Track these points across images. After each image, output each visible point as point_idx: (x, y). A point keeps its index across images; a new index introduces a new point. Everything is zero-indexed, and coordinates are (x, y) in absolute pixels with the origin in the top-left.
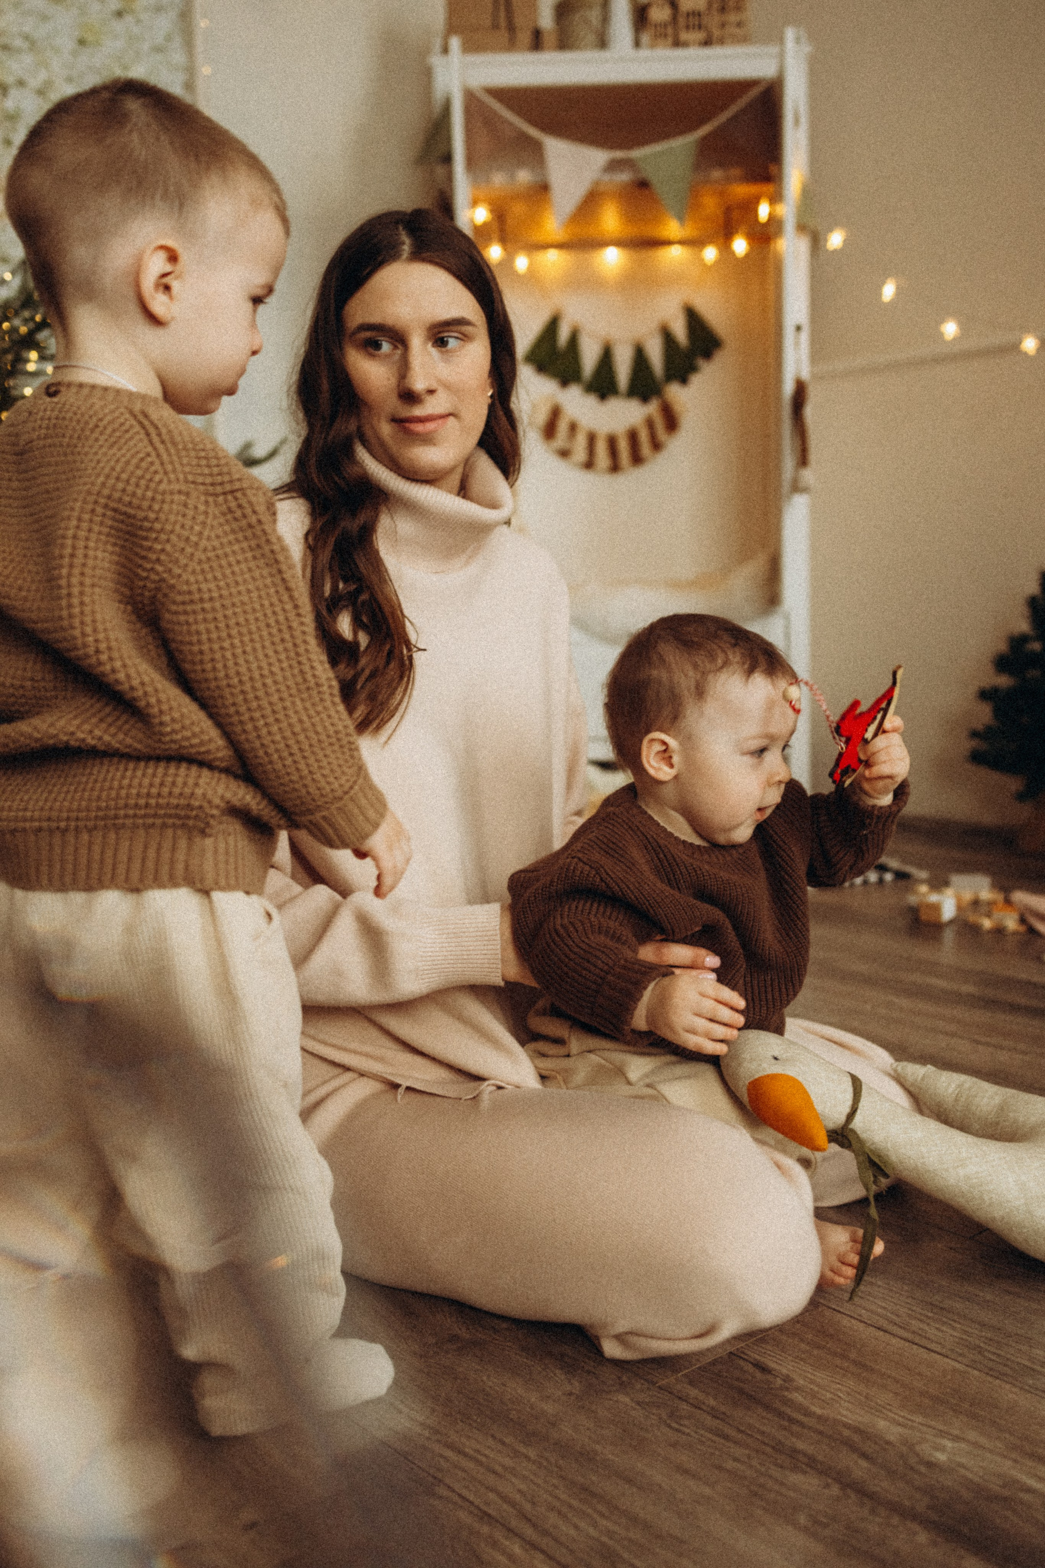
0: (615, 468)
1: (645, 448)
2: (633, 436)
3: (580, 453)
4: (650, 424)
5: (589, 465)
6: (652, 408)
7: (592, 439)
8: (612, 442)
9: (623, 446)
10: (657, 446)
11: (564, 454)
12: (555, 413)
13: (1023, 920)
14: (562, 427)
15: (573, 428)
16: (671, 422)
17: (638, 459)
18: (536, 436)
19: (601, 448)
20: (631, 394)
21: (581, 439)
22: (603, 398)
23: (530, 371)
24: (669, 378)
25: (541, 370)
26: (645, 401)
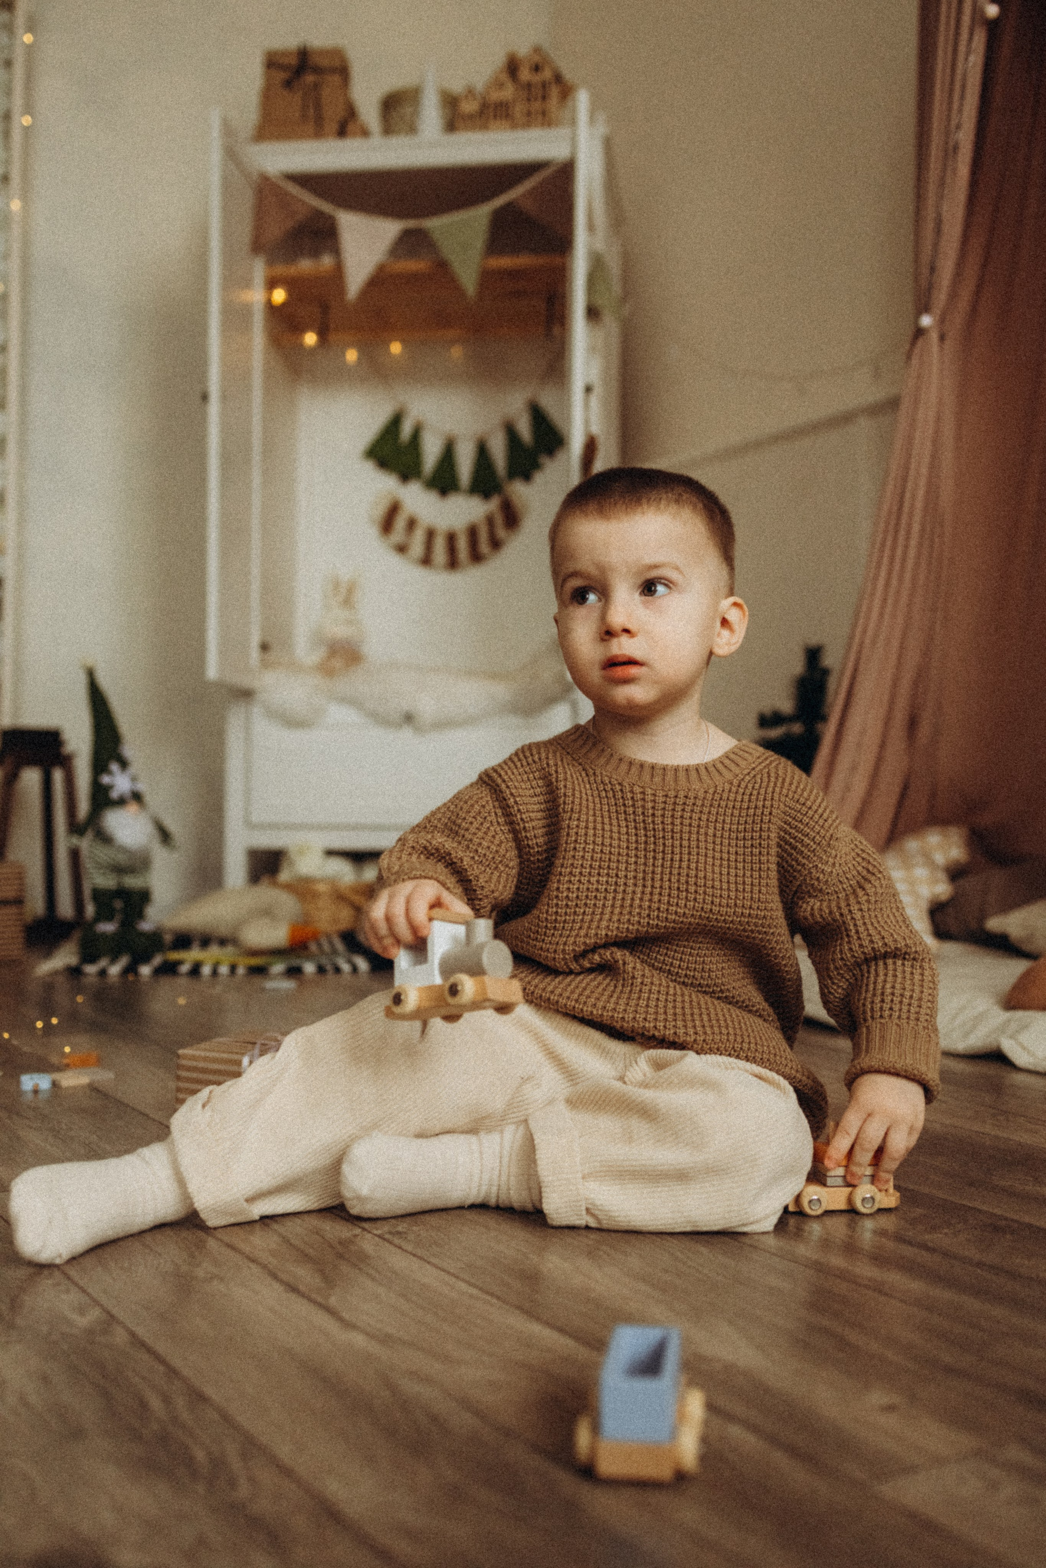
0: (453, 563)
1: (484, 547)
2: (472, 532)
3: (417, 547)
4: (490, 521)
5: (426, 561)
6: (493, 505)
7: (430, 534)
8: (451, 538)
9: (462, 544)
10: (496, 544)
11: (402, 549)
12: (394, 508)
14: (400, 523)
15: (412, 524)
16: (512, 519)
17: (476, 557)
18: (373, 532)
19: (439, 544)
20: (473, 490)
21: (419, 534)
22: (444, 493)
23: (370, 466)
24: (511, 476)
25: (381, 465)
26: (487, 497)
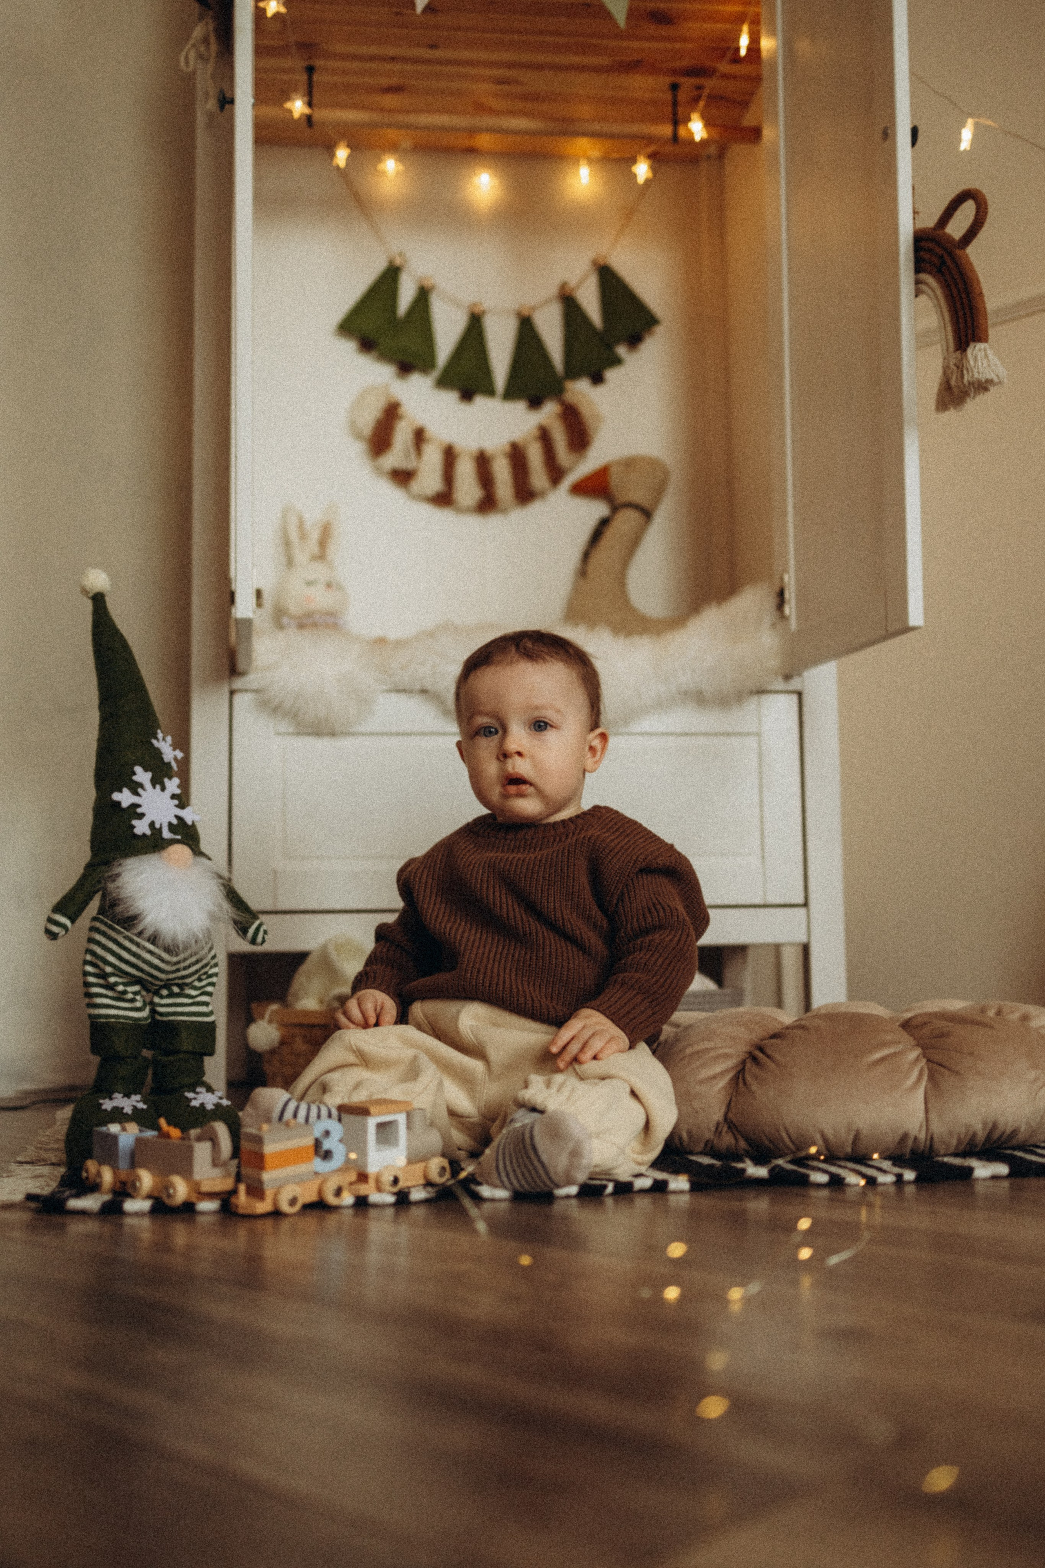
0: (487, 504)
1: (538, 477)
2: (516, 454)
3: (429, 478)
4: (544, 436)
5: (444, 498)
6: (547, 414)
7: (450, 456)
8: (483, 461)
9: (502, 471)
10: (553, 475)
11: (401, 478)
12: (390, 414)
14: (402, 435)
15: (419, 436)
16: (579, 436)
17: (524, 493)
18: (357, 450)
19: (466, 471)
20: (510, 394)
21: (432, 457)
22: (467, 396)
23: (348, 347)
24: (573, 371)
25: (367, 345)
26: (535, 403)
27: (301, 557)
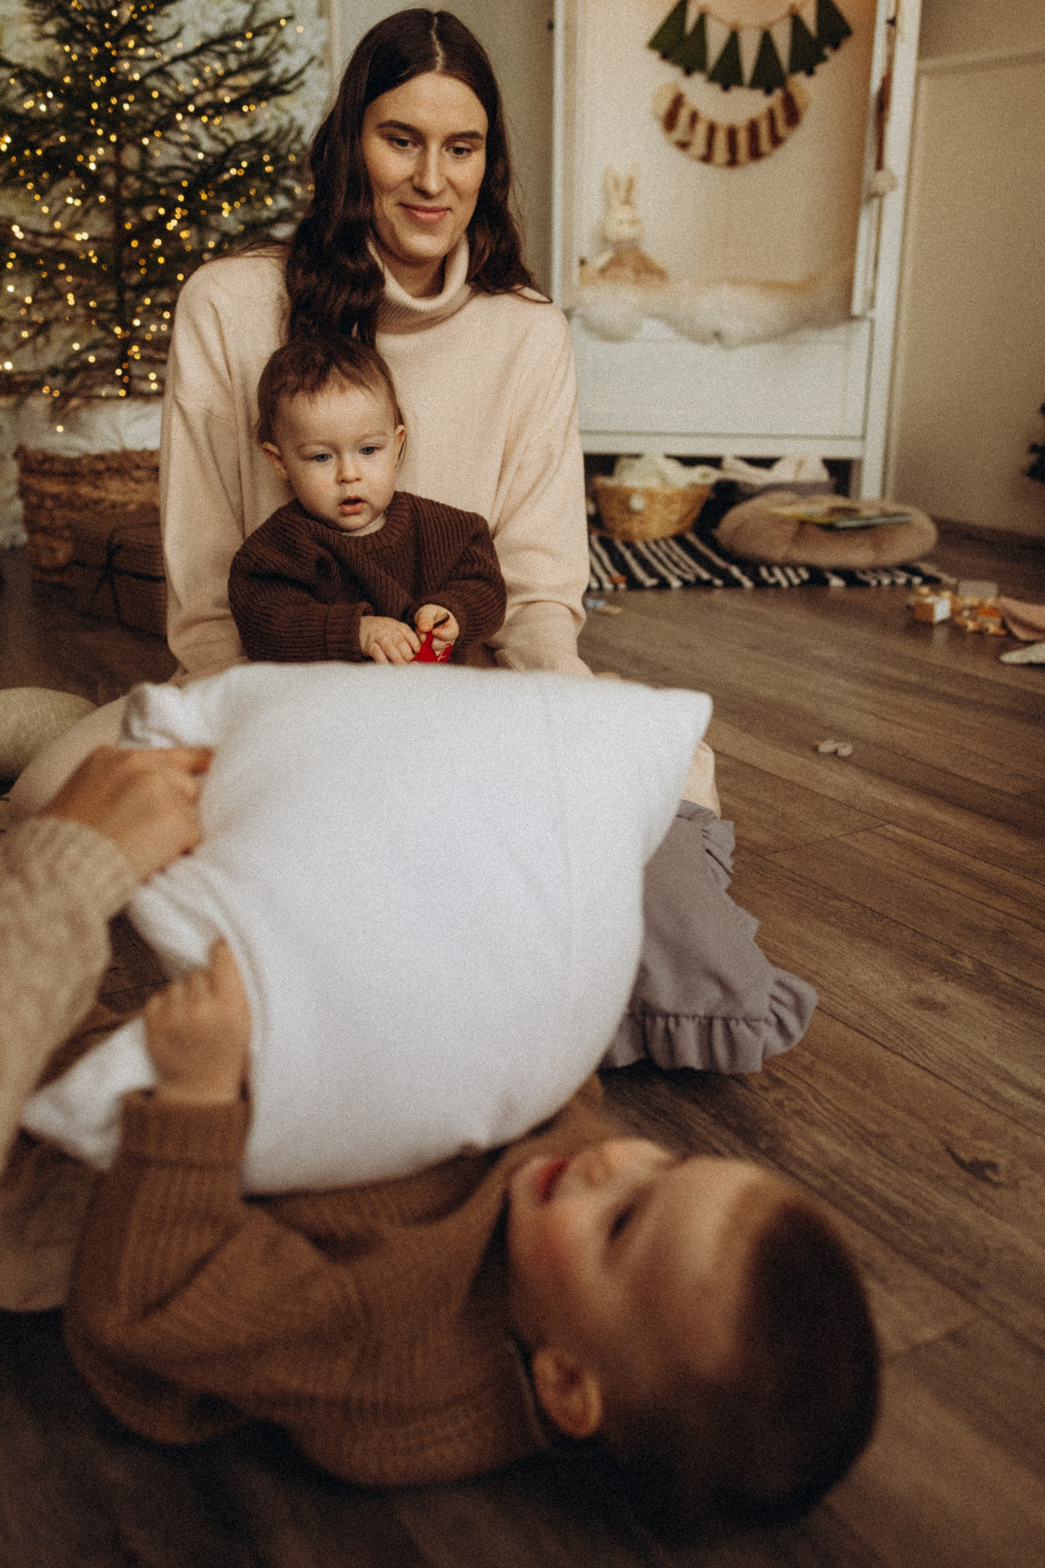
0: (733, 161)
1: (765, 143)
2: (753, 128)
3: (699, 145)
4: (771, 115)
5: (707, 158)
6: (775, 99)
7: (712, 129)
8: (732, 134)
9: (743, 139)
10: (777, 141)
11: (683, 145)
12: (678, 102)
13: (1004, 625)
14: (684, 117)
15: (694, 118)
16: (793, 116)
17: (756, 154)
18: (657, 127)
19: (721, 140)
20: (755, 84)
21: (701, 130)
22: (726, 88)
23: (654, 57)
24: (795, 68)
25: (665, 56)
26: (769, 91)
27: (615, 202)
